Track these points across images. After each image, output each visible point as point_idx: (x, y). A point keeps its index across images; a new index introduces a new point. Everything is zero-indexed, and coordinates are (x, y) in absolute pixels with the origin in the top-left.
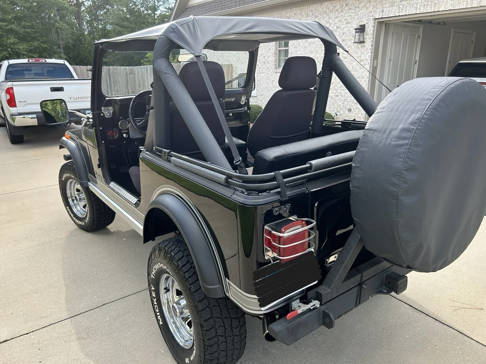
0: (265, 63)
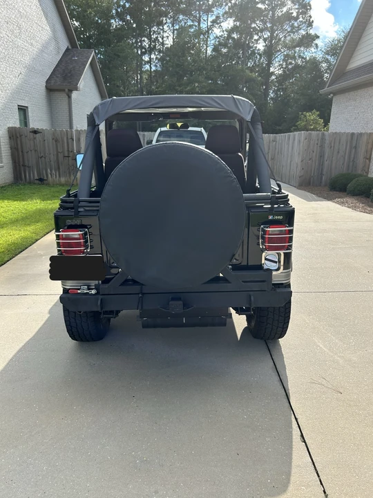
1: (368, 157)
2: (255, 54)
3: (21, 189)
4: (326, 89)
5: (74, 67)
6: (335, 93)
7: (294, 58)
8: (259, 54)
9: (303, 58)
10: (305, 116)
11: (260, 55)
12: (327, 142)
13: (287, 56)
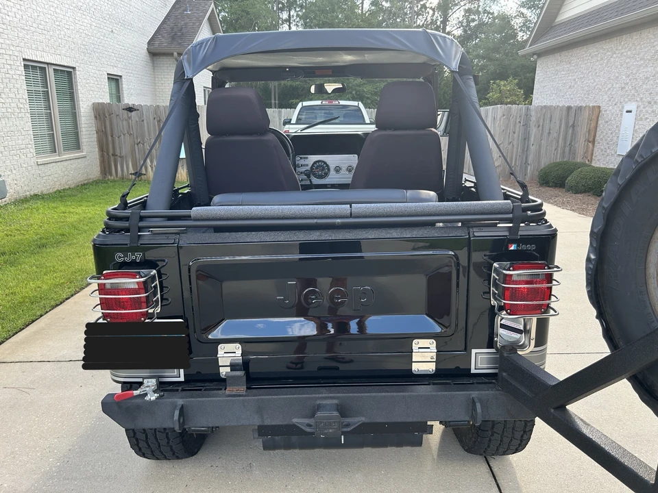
0: (650, 103)
1: (591, 139)
2: (426, 8)
3: (109, 187)
4: (528, 49)
5: (186, 24)
6: (541, 54)
7: (478, 12)
8: (431, 8)
9: (489, 13)
10: (499, 86)
11: (433, 10)
12: (533, 119)
13: (469, 11)
